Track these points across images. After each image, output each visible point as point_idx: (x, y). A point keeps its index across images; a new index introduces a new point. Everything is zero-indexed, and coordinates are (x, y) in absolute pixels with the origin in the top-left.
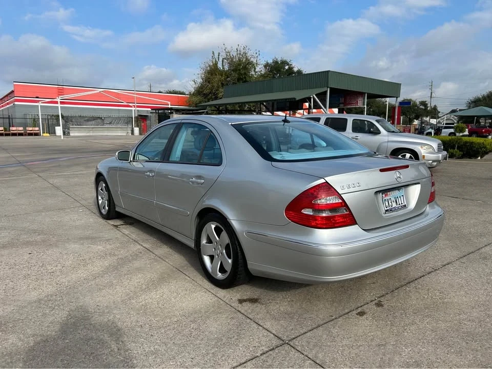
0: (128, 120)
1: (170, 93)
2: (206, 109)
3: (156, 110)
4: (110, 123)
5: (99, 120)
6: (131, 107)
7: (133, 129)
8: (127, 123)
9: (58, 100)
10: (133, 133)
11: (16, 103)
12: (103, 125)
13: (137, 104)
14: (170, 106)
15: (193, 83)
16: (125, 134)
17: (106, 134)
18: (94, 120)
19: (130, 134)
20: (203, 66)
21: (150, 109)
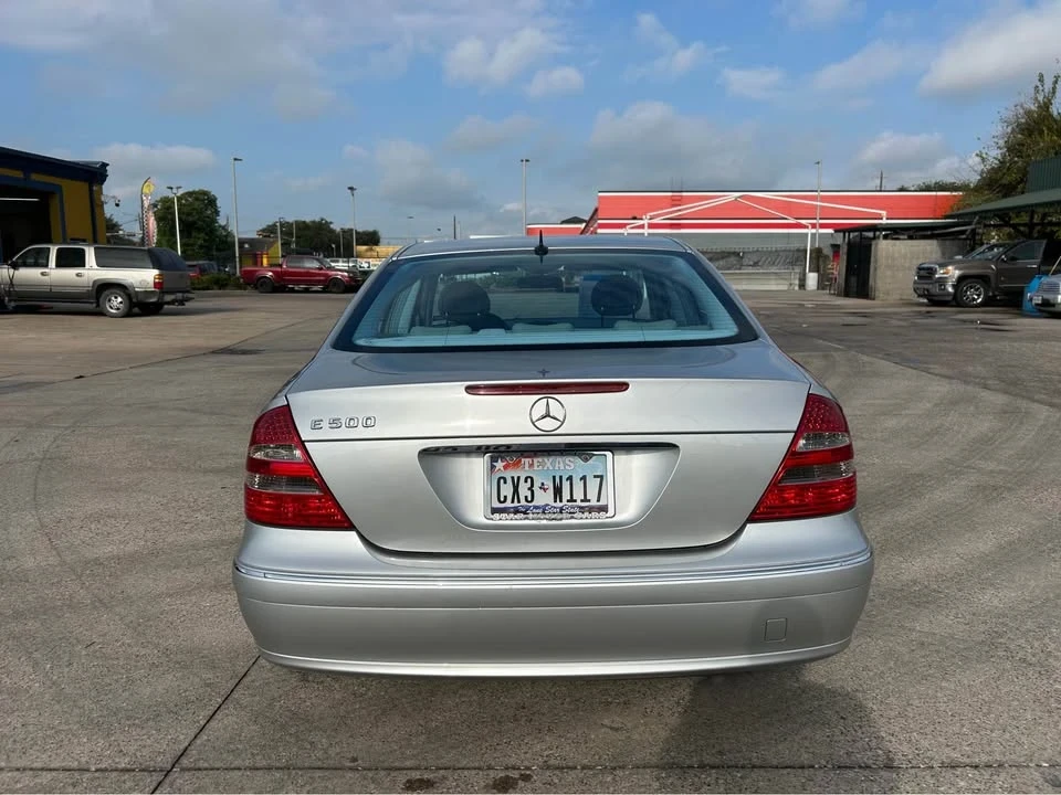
0: (795, 257)
1: (928, 189)
2: (969, 224)
3: (844, 231)
4: (756, 264)
5: (733, 260)
6: (805, 227)
7: (805, 275)
8: (793, 263)
9: (645, 222)
10: (802, 285)
11: (599, 231)
12: (740, 269)
13: (822, 221)
14: (884, 221)
15: (978, 159)
16: (785, 288)
17: (745, 287)
18: (723, 258)
19: (797, 288)
20: (1009, 115)
21: (831, 231)
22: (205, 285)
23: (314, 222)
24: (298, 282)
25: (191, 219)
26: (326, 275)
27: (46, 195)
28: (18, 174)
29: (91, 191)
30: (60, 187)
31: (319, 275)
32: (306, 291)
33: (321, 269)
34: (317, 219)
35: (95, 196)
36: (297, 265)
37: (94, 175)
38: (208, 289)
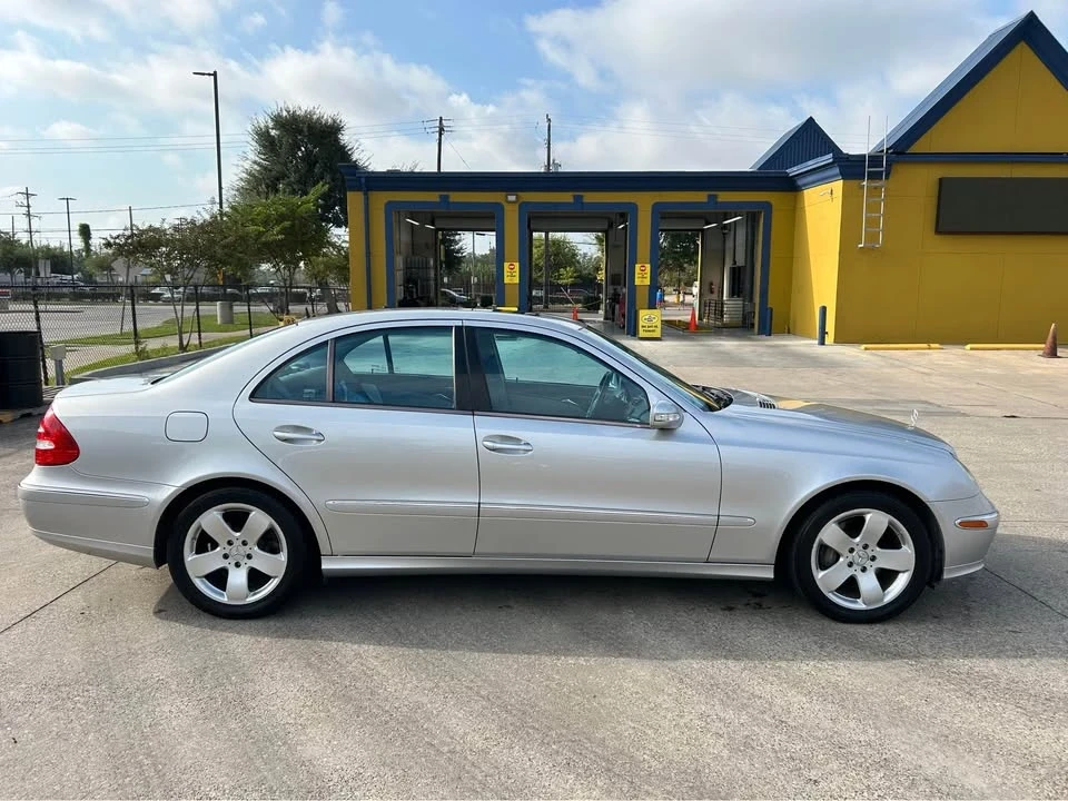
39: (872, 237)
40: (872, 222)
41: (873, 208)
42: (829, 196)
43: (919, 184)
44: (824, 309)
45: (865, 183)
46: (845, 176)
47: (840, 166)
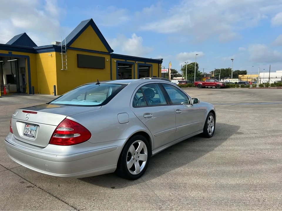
22: (186, 86)
23: (226, 69)
24: (209, 86)
25: (191, 70)
26: (216, 84)
27: (149, 67)
28: (143, 63)
29: (159, 65)
30: (152, 65)
31: (214, 84)
32: (211, 88)
33: (215, 82)
34: (228, 68)
35: (160, 66)
36: (209, 81)
37: (160, 62)
38: (187, 87)
39: (65, 67)
40: (64, 64)
41: (64, 60)
42: (50, 56)
43: (73, 54)
44: (55, 86)
45: (62, 53)
46: (56, 51)
47: (55, 48)
